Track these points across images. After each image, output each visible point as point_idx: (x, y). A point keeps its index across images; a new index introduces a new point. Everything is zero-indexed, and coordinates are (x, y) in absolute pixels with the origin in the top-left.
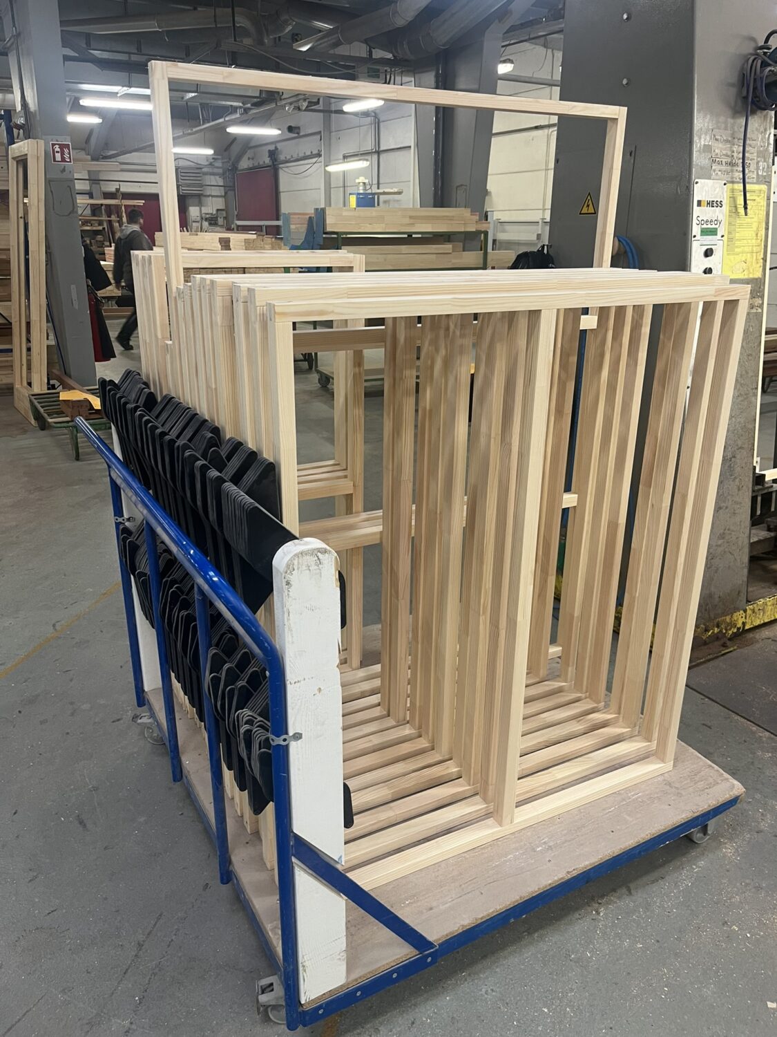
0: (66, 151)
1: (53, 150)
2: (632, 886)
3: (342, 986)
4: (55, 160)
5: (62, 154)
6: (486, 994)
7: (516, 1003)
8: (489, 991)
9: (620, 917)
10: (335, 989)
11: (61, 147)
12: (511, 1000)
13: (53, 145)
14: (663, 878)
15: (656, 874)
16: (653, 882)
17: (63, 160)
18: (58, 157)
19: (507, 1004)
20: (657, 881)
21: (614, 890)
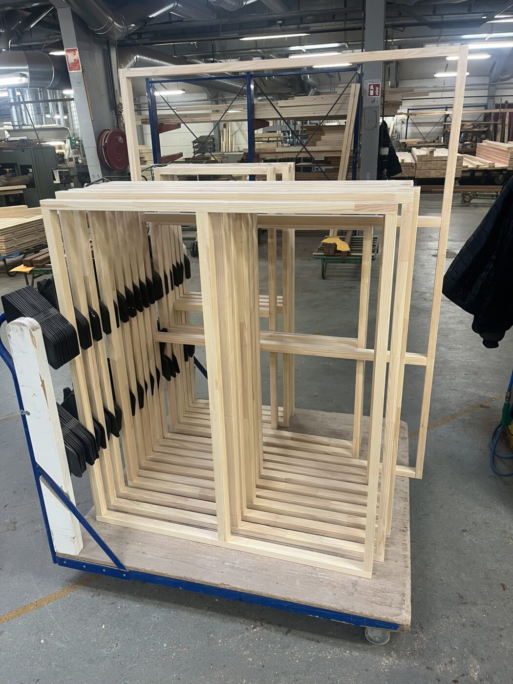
0: (377, 88)
1: (369, 89)
2: (293, 631)
3: (74, 556)
4: (369, 95)
5: (375, 90)
6: (154, 617)
7: (159, 632)
8: (156, 617)
9: (261, 639)
10: (71, 556)
11: (375, 86)
12: (158, 628)
13: (370, 85)
14: (318, 642)
15: (316, 637)
16: (309, 639)
17: (375, 94)
18: (372, 93)
19: (155, 628)
20: (313, 641)
21: (280, 625)
